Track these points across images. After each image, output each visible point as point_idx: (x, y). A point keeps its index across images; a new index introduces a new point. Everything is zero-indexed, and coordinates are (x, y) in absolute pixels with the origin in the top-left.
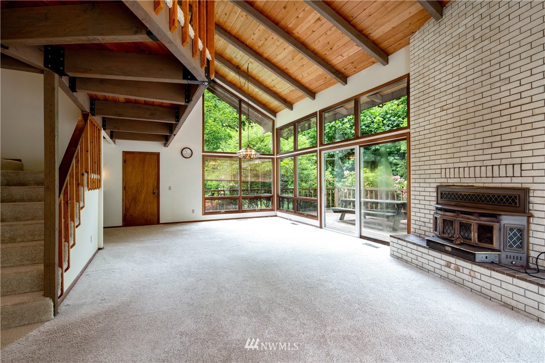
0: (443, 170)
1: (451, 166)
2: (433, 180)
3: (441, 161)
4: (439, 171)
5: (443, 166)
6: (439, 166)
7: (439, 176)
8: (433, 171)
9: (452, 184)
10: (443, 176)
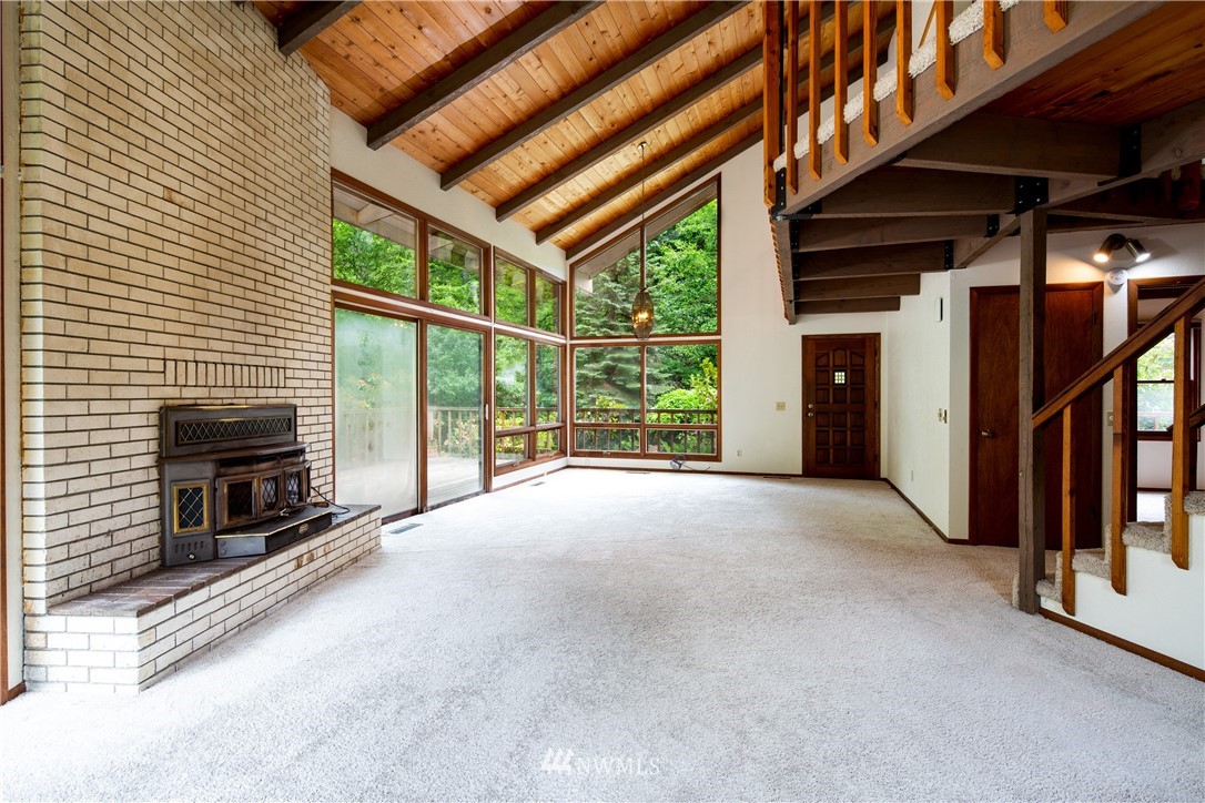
0: (171, 365)
1: (189, 355)
2: (142, 392)
3: (166, 339)
4: (159, 366)
5: (171, 353)
6: (158, 352)
7: (159, 379)
8: (142, 365)
9: (192, 402)
10: (171, 380)
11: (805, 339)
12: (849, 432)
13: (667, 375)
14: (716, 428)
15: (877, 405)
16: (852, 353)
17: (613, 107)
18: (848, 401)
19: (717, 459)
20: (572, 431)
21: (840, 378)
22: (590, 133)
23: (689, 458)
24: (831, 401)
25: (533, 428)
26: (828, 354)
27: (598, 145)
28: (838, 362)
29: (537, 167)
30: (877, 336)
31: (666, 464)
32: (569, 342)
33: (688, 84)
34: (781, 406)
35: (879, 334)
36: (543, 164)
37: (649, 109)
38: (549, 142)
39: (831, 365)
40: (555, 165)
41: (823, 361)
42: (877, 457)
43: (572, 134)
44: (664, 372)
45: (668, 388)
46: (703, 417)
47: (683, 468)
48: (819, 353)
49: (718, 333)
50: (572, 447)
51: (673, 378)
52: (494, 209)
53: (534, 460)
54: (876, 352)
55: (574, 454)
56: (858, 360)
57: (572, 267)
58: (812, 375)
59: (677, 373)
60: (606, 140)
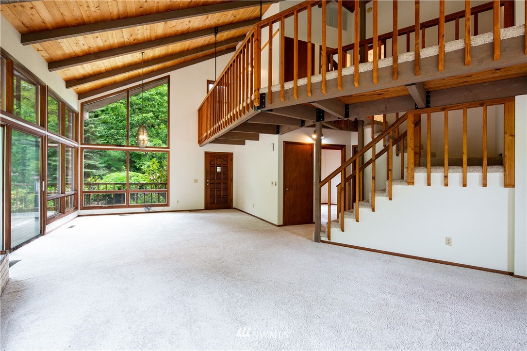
11: (206, 153)
12: (222, 191)
13: (104, 165)
14: (167, 191)
15: (232, 180)
16: (223, 160)
17: (139, 32)
18: (222, 178)
19: (167, 205)
20: (82, 196)
21: (219, 169)
22: (122, 40)
23: (153, 206)
24: (216, 179)
25: (63, 195)
26: (215, 160)
27: (123, 47)
28: (218, 163)
29: (86, 48)
30: (232, 154)
31: (142, 209)
32: (80, 146)
33: (173, 34)
34: (196, 181)
35: (233, 153)
36: (90, 47)
37: (153, 39)
38: (99, 37)
39: (216, 164)
40: (96, 50)
41: (213, 163)
42: (232, 200)
43: (113, 38)
44: (101, 163)
45: (105, 172)
46: (134, 186)
47: (150, 211)
48: (212, 159)
49: (168, 148)
50: (82, 204)
51: (106, 167)
52: (47, 64)
53: (64, 213)
54: (232, 160)
55: (83, 208)
56: (226, 163)
57: (82, 105)
58: (208, 168)
59: (109, 164)
60: (128, 46)
